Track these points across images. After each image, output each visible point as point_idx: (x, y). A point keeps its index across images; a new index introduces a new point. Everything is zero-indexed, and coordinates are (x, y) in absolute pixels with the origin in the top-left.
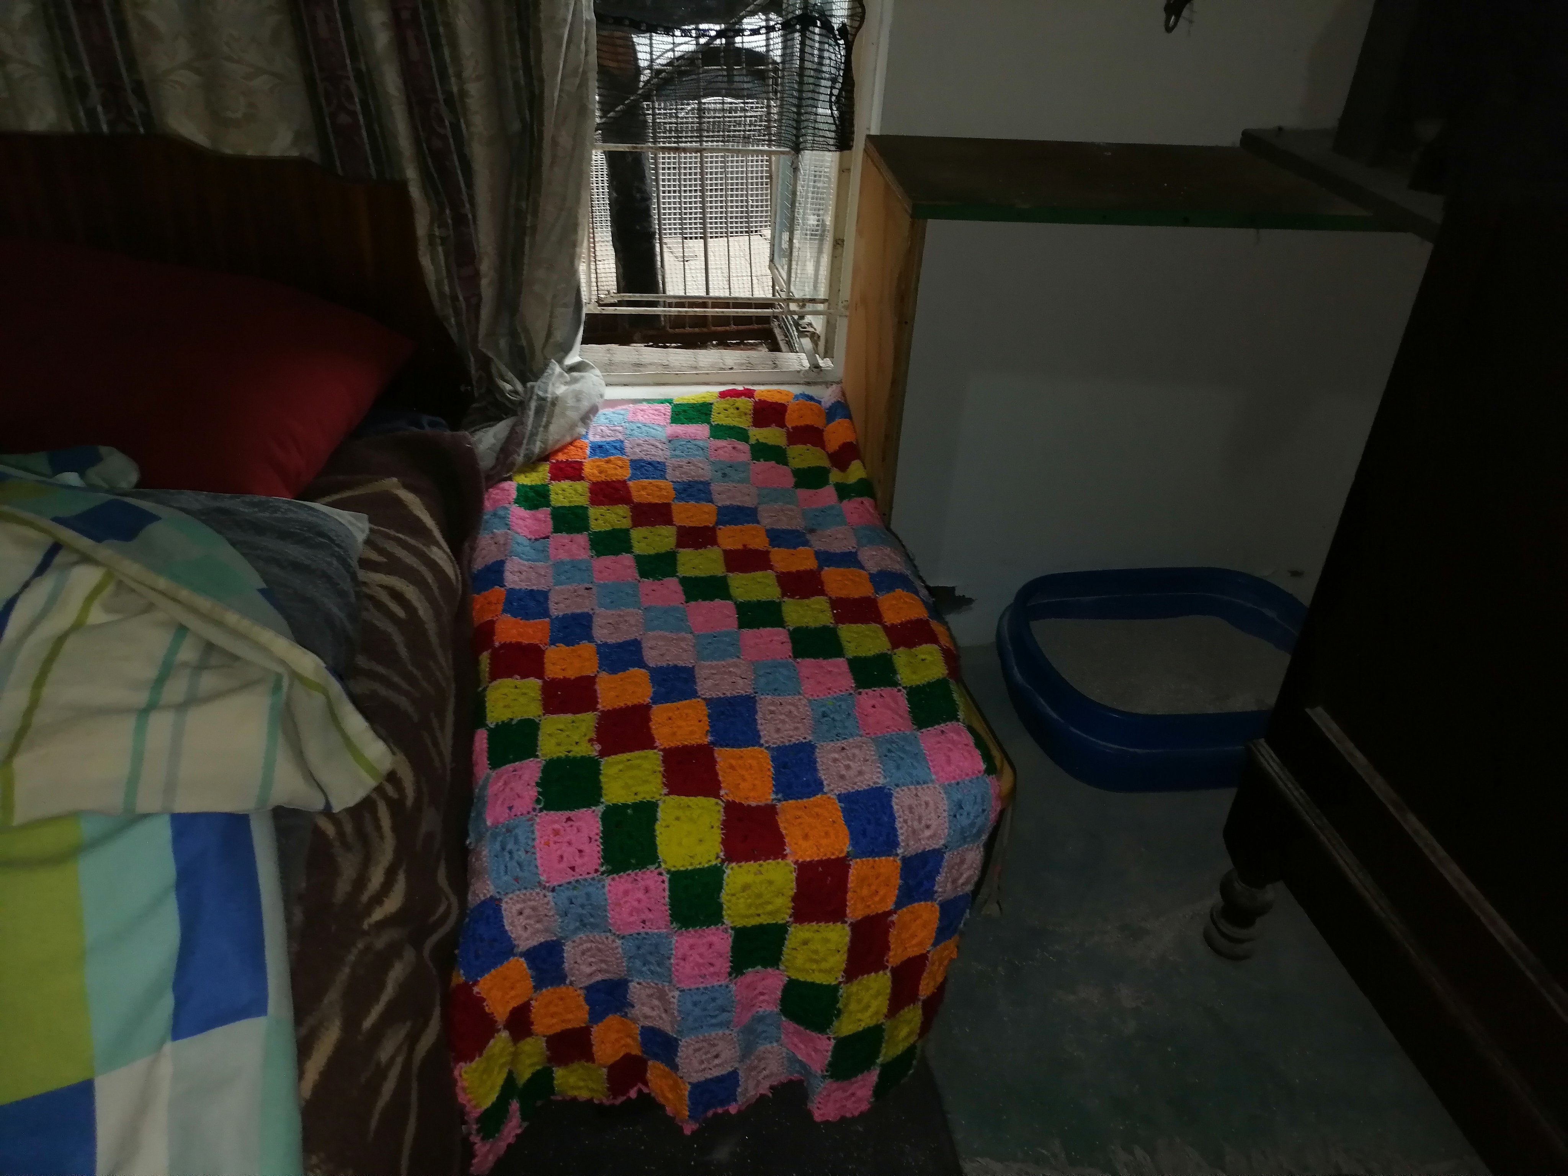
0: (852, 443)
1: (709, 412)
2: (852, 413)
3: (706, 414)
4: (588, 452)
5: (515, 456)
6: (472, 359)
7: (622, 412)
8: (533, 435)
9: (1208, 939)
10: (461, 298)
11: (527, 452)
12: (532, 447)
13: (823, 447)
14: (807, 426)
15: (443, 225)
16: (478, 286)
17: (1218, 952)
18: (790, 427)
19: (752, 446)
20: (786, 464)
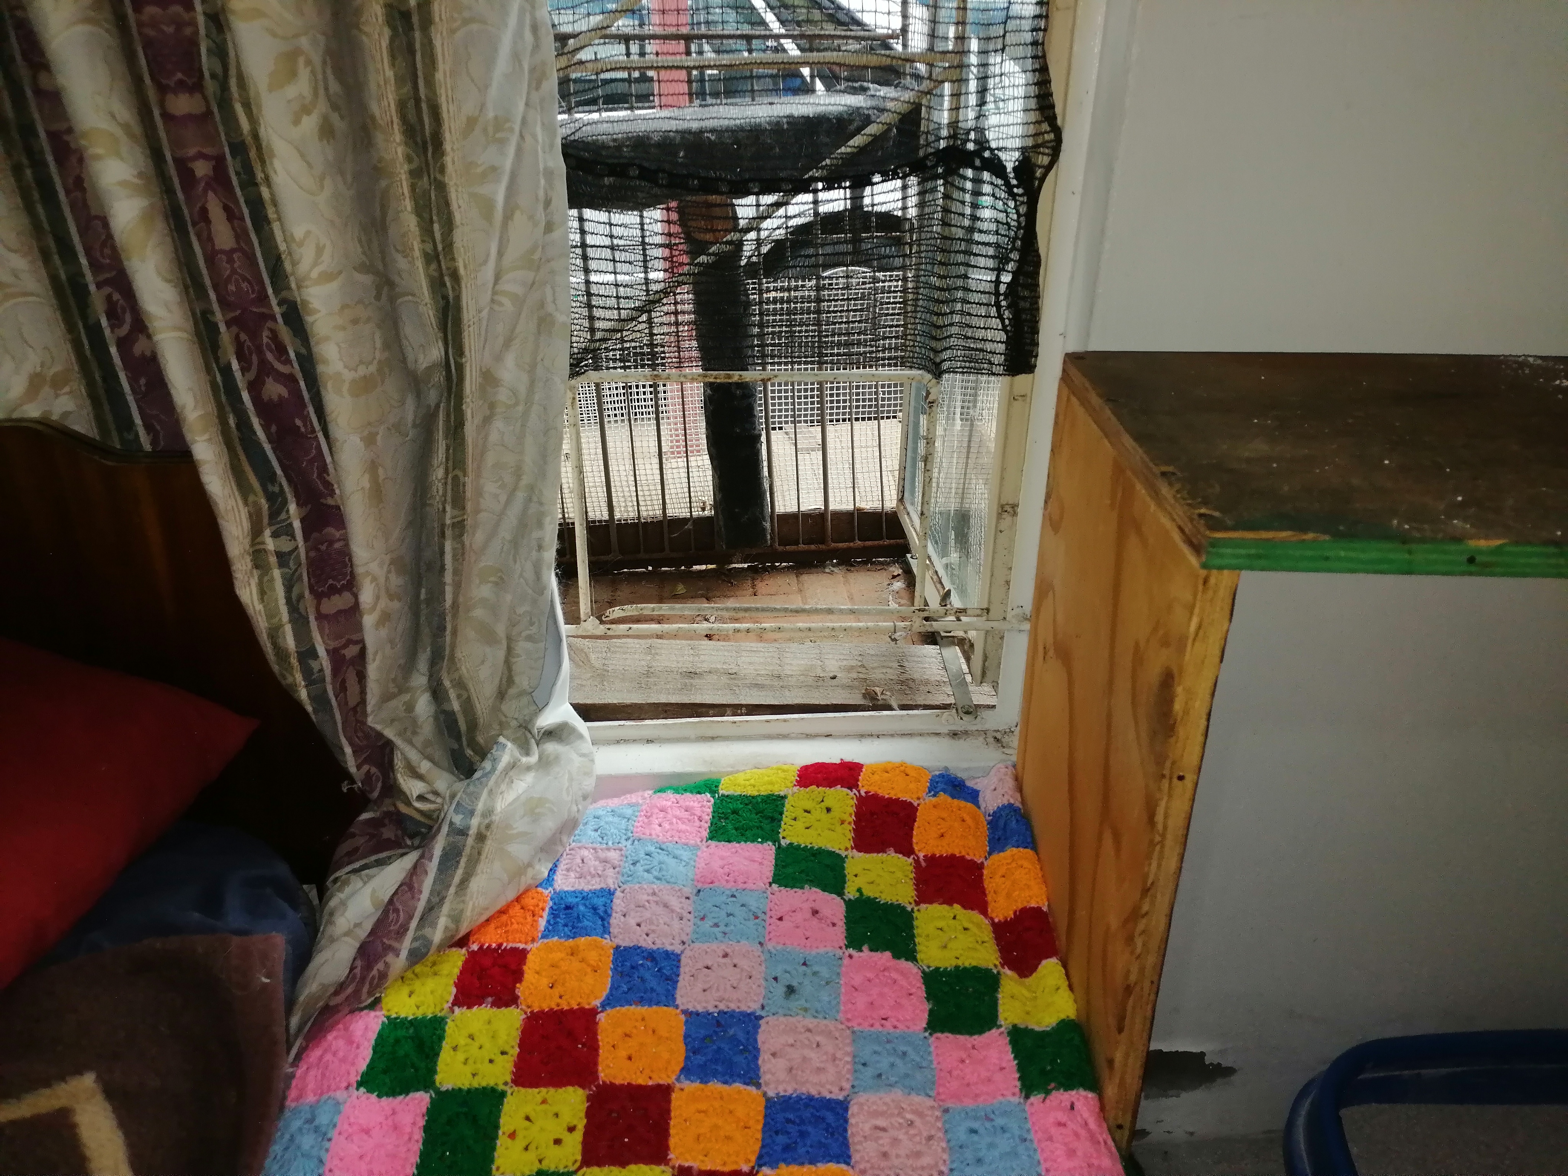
0: (1039, 909)
1: (777, 816)
2: (1037, 830)
3: (773, 819)
4: (542, 923)
5: (390, 958)
6: (348, 750)
7: (628, 812)
8: (431, 909)
10: (321, 651)
11: (416, 944)
12: (427, 931)
13: (984, 912)
14: (953, 856)
15: (283, 531)
16: (359, 627)
18: (921, 855)
19: (849, 904)
20: (911, 956)
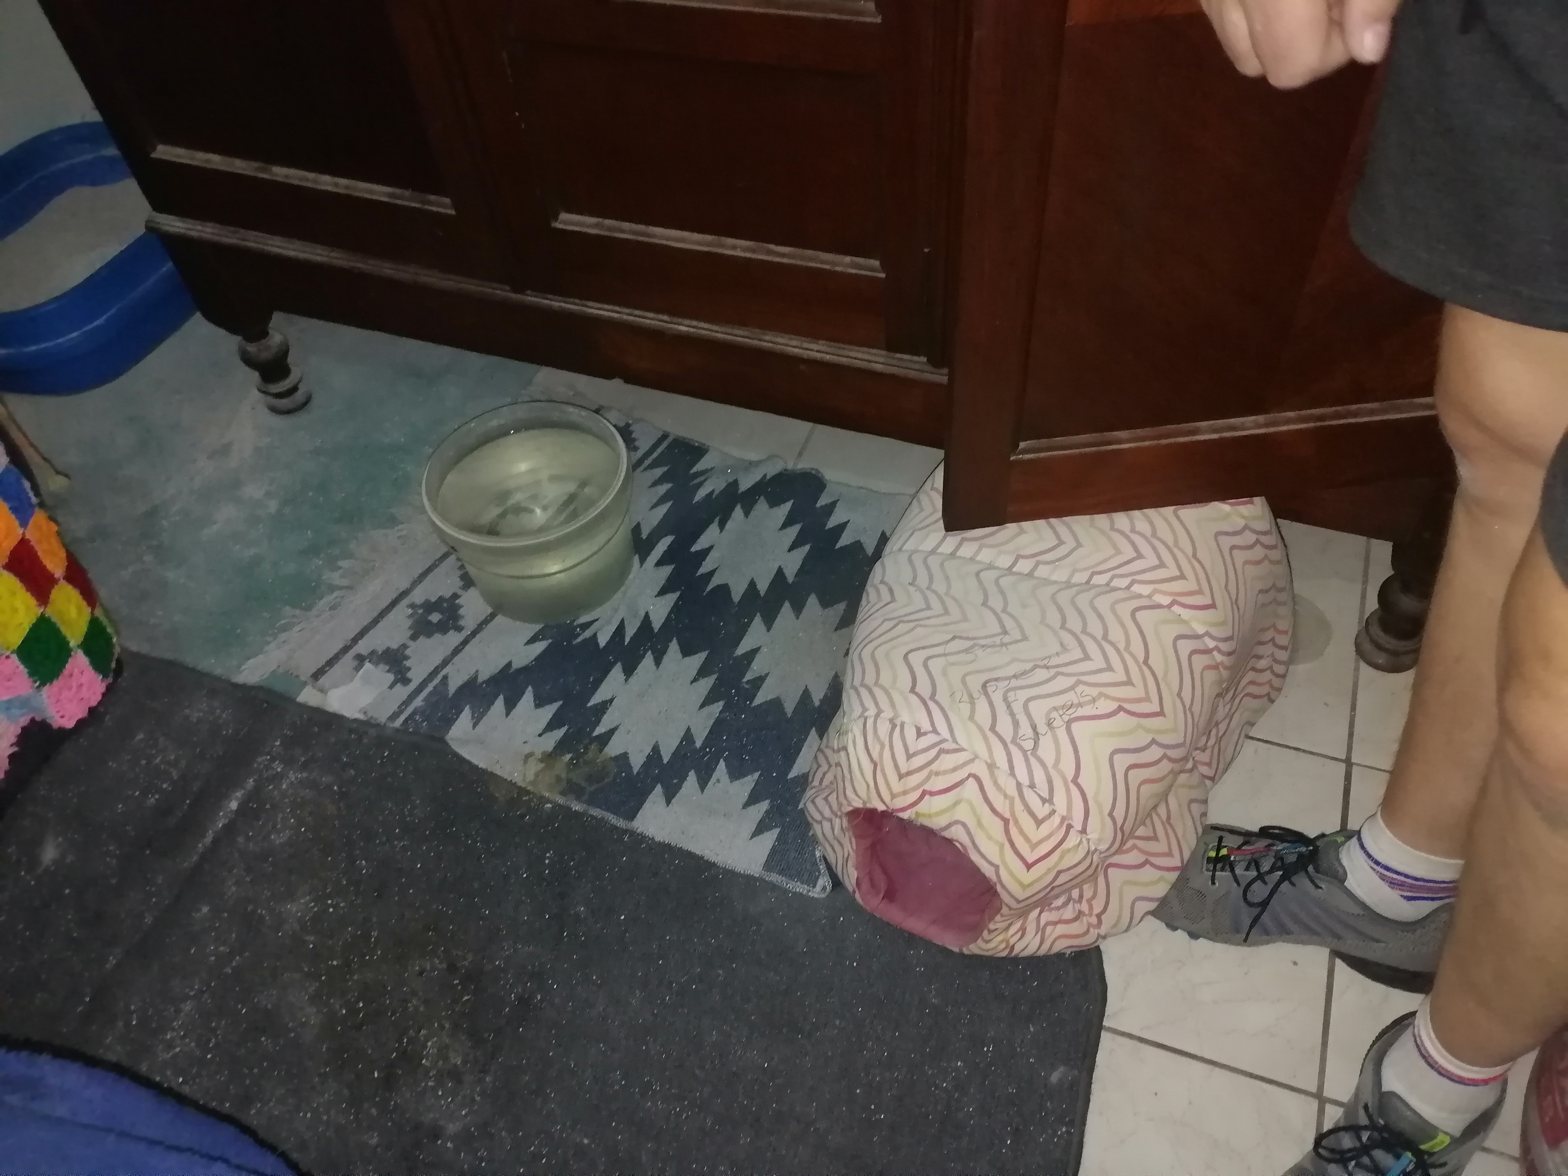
9: (274, 410)
17: (288, 412)
